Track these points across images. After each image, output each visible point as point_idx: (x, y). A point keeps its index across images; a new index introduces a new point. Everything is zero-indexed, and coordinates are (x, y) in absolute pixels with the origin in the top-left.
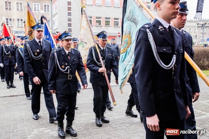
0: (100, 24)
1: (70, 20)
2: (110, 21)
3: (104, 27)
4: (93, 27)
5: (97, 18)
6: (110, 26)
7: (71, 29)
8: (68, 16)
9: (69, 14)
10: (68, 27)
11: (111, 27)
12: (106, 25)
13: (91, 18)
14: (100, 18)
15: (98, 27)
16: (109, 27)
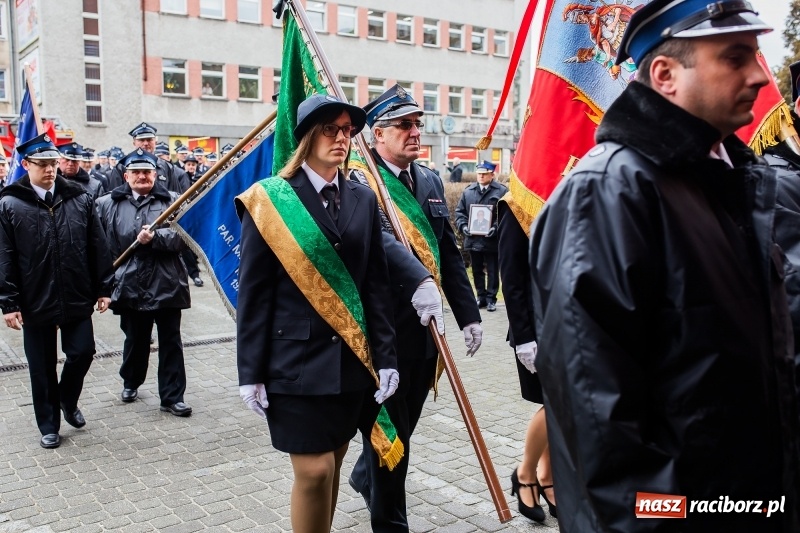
0: (218, 92)
1: (92, 72)
2: (256, 81)
3: (233, 104)
4: (191, 101)
5: (205, 67)
6: (260, 98)
7: (99, 108)
8: (86, 54)
9: (91, 48)
10: (88, 99)
11: (262, 102)
12: (242, 95)
13: (182, 66)
14: (218, 67)
15: (212, 103)
16: (254, 105)
